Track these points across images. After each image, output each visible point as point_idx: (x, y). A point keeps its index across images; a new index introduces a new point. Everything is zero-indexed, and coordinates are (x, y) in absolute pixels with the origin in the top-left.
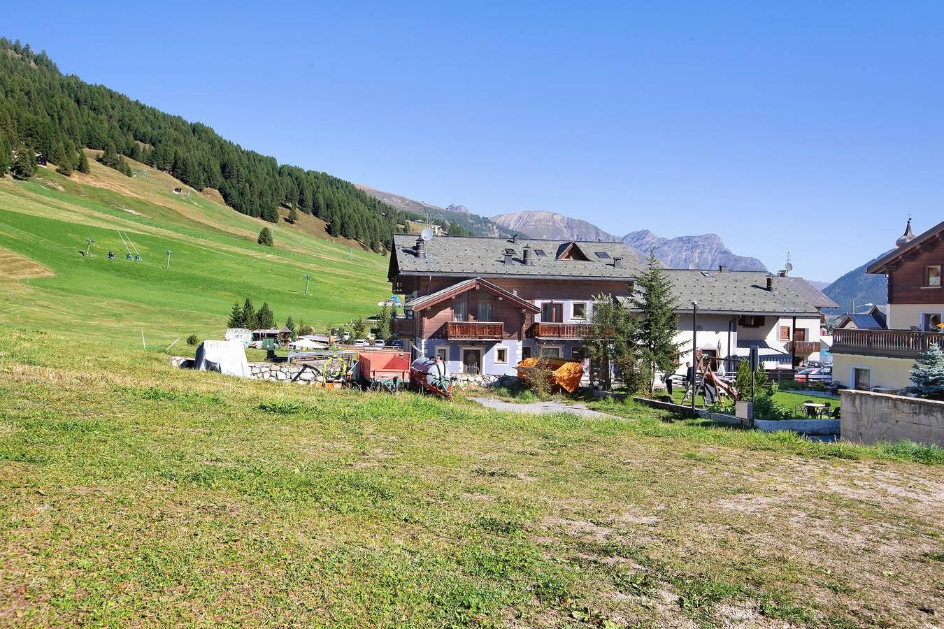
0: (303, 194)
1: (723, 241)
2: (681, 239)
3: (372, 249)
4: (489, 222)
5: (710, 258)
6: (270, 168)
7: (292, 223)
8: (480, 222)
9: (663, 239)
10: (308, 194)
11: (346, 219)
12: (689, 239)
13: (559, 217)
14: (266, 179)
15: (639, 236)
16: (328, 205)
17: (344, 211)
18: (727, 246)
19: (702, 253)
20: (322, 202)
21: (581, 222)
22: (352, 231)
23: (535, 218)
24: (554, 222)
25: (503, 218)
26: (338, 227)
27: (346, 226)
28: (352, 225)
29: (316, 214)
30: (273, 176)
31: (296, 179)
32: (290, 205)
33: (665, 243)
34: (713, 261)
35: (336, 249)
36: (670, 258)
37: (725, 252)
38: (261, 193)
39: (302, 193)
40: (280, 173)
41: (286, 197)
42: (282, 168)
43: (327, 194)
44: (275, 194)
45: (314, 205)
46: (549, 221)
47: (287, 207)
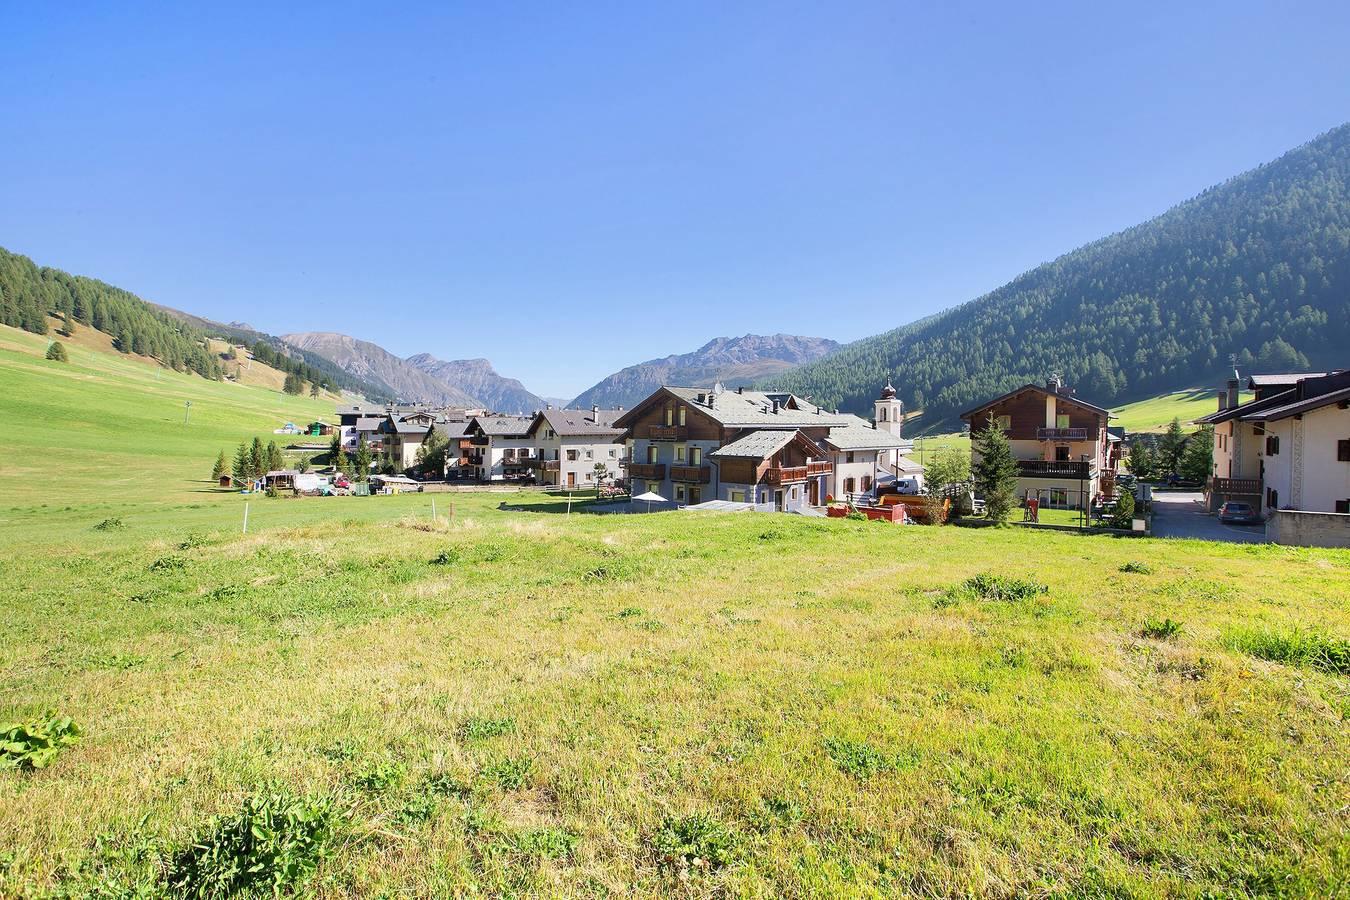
0: (79, 304)
1: (492, 365)
2: (457, 362)
3: (173, 367)
4: (280, 341)
5: (481, 379)
6: (28, 269)
7: (67, 335)
8: (270, 341)
9: (442, 362)
10: (86, 303)
11: (140, 334)
12: (464, 362)
13: (348, 339)
14: (25, 282)
15: (422, 359)
16: (113, 318)
17: (135, 325)
18: (495, 369)
19: (475, 374)
20: (105, 313)
21: (369, 345)
22: (148, 347)
23: (326, 338)
24: (343, 343)
25: (291, 338)
26: (130, 342)
27: (139, 342)
28: (147, 341)
29: (98, 326)
30: (35, 279)
31: (67, 285)
32: (62, 315)
33: (444, 366)
34: (484, 382)
35: (134, 368)
36: (448, 379)
37: (493, 374)
38: (21, 298)
39: (77, 301)
40: (43, 276)
41: (57, 306)
42: (45, 271)
43: (111, 304)
44: (41, 300)
45: (95, 317)
46: (337, 342)
47: (58, 317)
